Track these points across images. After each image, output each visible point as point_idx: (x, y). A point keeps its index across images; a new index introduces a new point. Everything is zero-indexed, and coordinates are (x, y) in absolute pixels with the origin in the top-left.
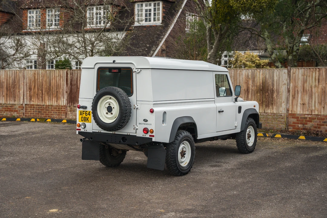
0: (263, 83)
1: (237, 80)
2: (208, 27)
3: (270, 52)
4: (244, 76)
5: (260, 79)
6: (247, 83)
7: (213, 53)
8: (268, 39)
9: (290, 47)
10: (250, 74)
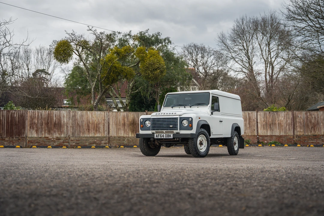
0: (133, 120)
1: (117, 118)
4: (122, 116)
5: (131, 118)
6: (124, 120)
10: (125, 115)
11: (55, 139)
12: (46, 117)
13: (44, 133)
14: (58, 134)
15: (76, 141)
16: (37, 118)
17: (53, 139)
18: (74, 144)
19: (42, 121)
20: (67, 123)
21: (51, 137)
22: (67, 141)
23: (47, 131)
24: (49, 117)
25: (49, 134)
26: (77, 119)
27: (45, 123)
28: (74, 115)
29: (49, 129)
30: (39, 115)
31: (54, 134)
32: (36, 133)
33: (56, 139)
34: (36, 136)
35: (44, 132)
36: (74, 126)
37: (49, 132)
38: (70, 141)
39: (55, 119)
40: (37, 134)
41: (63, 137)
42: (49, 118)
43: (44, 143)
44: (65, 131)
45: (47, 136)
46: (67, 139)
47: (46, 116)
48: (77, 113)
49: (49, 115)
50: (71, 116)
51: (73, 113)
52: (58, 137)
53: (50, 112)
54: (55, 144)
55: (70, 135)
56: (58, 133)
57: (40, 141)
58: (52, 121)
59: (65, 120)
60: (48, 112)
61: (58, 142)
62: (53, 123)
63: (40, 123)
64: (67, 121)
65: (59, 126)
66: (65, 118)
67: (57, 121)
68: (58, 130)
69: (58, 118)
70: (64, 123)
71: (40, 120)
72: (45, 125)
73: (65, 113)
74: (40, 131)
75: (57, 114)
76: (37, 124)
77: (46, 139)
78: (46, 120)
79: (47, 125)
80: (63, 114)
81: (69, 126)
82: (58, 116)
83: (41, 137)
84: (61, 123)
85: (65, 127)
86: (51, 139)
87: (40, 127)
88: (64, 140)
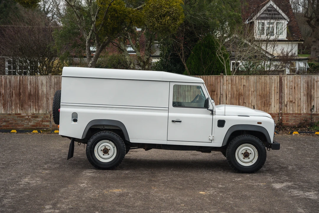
2: (88, 38)
3: (129, 62)
7: (94, 62)
9: (147, 58)
11: (30, 117)
12: (17, 85)
13: (15, 108)
14: (34, 110)
16: (4, 87)
17: (27, 117)
19: (11, 90)
20: (47, 94)
21: (25, 114)
23: (18, 105)
24: (21, 84)
25: (22, 110)
27: (15, 94)
28: (57, 83)
29: (21, 103)
30: (6, 82)
31: (29, 109)
32: (4, 108)
33: (32, 117)
34: (3, 112)
35: (15, 106)
37: (22, 107)
38: (52, 119)
39: (29, 87)
40: (4, 110)
41: (42, 114)
42: (22, 86)
43: (15, 122)
44: (45, 105)
45: (19, 112)
46: (47, 117)
47: (17, 83)
48: (61, 79)
49: (21, 82)
50: (53, 83)
51: (56, 79)
52: (34, 114)
53: (22, 77)
54: (30, 124)
55: (51, 111)
56: (34, 107)
57: (9, 119)
58: (25, 91)
59: (44, 89)
60: (20, 77)
61: (35, 121)
62: (27, 94)
63: (8, 94)
64: (46, 90)
65: (35, 97)
66: (44, 86)
67: (33, 90)
68: (34, 104)
69: (33, 87)
70: (43, 94)
71: (9, 89)
72: (15, 97)
73: (44, 79)
74: (8, 105)
75: (33, 81)
76: (5, 94)
77: (18, 116)
78: (17, 90)
79: (19, 97)
80: (41, 81)
81: (50, 98)
82: (34, 84)
83: (10, 113)
84: (39, 94)
85: (45, 99)
86: (25, 117)
87: (8, 99)
88: (43, 118)
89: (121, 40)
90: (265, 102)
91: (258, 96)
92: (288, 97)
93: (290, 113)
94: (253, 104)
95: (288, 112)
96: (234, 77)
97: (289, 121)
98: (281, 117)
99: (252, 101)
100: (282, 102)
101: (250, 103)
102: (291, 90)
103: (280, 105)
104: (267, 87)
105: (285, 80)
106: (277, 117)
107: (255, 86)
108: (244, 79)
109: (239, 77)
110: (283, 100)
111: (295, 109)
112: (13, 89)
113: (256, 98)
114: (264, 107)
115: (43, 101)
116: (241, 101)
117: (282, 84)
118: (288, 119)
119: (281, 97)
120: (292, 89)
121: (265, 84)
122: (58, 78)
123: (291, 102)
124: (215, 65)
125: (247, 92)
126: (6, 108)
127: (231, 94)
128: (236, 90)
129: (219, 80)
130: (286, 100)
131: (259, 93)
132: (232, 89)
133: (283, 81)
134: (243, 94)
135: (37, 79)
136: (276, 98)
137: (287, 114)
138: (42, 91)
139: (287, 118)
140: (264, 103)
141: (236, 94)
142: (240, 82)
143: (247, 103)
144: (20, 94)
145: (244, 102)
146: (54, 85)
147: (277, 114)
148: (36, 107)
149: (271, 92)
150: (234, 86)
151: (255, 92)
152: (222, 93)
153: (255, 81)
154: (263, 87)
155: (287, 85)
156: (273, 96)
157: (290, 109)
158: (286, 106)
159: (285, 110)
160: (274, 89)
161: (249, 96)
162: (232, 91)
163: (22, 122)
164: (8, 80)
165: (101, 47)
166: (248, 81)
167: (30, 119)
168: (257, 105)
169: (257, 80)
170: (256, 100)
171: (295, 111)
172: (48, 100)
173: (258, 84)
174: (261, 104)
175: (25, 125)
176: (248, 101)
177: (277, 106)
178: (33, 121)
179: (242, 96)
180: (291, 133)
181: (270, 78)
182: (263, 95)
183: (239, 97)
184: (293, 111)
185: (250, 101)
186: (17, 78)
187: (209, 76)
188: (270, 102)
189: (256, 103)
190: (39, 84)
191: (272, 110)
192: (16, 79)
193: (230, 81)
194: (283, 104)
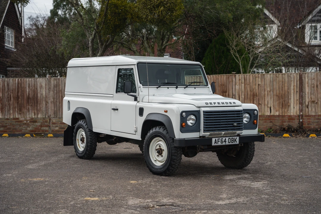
2: (91, 38)
8: (138, 52)
11: (28, 122)
12: (15, 88)
13: (13, 112)
15: (60, 124)
16: (2, 90)
17: (25, 122)
18: (57, 128)
19: (9, 94)
20: (46, 97)
21: (23, 119)
22: (46, 124)
23: (16, 109)
25: (20, 114)
26: (61, 91)
27: (13, 98)
28: (57, 85)
29: (19, 107)
30: (4, 85)
31: (28, 114)
33: (31, 122)
35: (13, 110)
36: (56, 101)
37: (20, 111)
38: (51, 124)
39: (28, 90)
40: (2, 114)
41: (41, 119)
42: (20, 89)
43: (13, 127)
44: (44, 108)
45: (17, 117)
46: (46, 122)
47: (15, 86)
48: (61, 81)
49: (19, 85)
50: (52, 86)
51: (55, 82)
52: (32, 119)
53: (21, 80)
54: (28, 129)
55: (50, 115)
56: (33, 111)
57: (6, 124)
58: (24, 94)
59: (43, 92)
60: (18, 80)
61: (34, 126)
62: (25, 97)
63: (6, 97)
64: (46, 93)
65: (34, 100)
66: (44, 89)
67: (31, 94)
68: (33, 108)
69: (32, 89)
70: (42, 97)
71: (7, 92)
72: (13, 100)
73: (43, 81)
74: (6, 109)
75: (32, 83)
76: (3, 98)
77: (16, 121)
78: (15, 93)
79: (17, 100)
80: (40, 84)
81: (49, 101)
82: (33, 87)
83: (8, 117)
84: (38, 97)
85: (44, 102)
86: (23, 121)
87: (6, 103)
88: (41, 123)
89: (133, 41)
90: (283, 103)
91: (275, 97)
92: (310, 97)
93: (312, 115)
94: (269, 106)
95: (310, 114)
96: (248, 76)
97: (311, 124)
98: (301, 119)
99: (268, 102)
100: (302, 103)
101: (266, 104)
102: (313, 89)
103: (300, 106)
104: (285, 86)
105: (306, 78)
106: (297, 119)
107: (271, 85)
108: (258, 77)
109: (254, 75)
110: (304, 101)
111: (318, 110)
112: (11, 93)
113: (272, 99)
114: (282, 108)
115: (42, 104)
116: (256, 102)
117: (302, 82)
118: (310, 122)
119: (301, 97)
120: (314, 87)
121: (283, 82)
122: (58, 80)
123: (313, 102)
124: (231, 64)
125: (262, 92)
126: (4, 112)
127: (244, 95)
128: (250, 91)
129: (230, 79)
130: (307, 100)
131: (276, 93)
132: (246, 89)
133: (303, 78)
134: (258, 94)
135: (37, 82)
136: (295, 98)
137: (309, 116)
138: (41, 94)
139: (308, 121)
140: (281, 104)
141: (250, 94)
142: (254, 81)
143: (262, 105)
144: (18, 98)
145: (259, 104)
146: (54, 88)
147: (297, 116)
148: (35, 111)
149: (290, 91)
150: (248, 86)
151: (271, 92)
152: (234, 94)
153: (271, 79)
154: (281, 86)
155: (308, 83)
156: (292, 95)
157: (312, 110)
158: (307, 107)
159: (306, 111)
160: (293, 87)
161: (265, 97)
162: (246, 91)
163: (20, 127)
164: (6, 83)
165: (104, 47)
166: (263, 80)
167: (28, 123)
168: (274, 107)
169: (274, 78)
170: (273, 101)
171: (318, 112)
172: (47, 103)
173: (275, 83)
174: (278, 105)
175: (23, 131)
176: (264, 102)
177: (297, 107)
178: (31, 126)
179: (257, 96)
180: (308, 136)
181: (288, 76)
182: (280, 95)
183: (253, 98)
184: (316, 112)
185: (266, 102)
186: (15, 80)
187: (220, 75)
188: (288, 102)
189: (273, 104)
190: (38, 86)
191: (291, 112)
192: (14, 82)
193: (243, 81)
194: (304, 105)
